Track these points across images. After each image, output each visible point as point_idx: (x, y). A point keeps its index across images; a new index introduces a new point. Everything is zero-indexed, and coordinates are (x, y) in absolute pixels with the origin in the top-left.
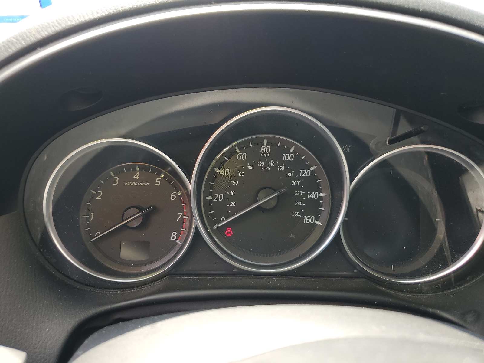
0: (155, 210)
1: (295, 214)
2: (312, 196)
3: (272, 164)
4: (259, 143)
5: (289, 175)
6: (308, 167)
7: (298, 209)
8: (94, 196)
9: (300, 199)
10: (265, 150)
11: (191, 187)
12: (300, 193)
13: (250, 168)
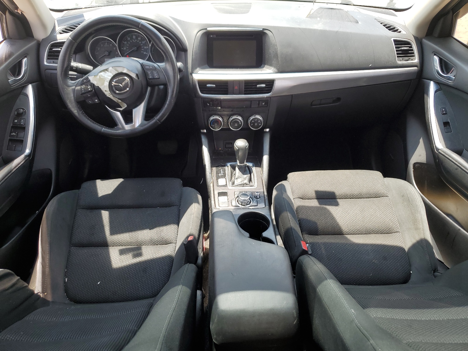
0: (111, 51)
1: (142, 52)
2: (145, 47)
3: (136, 40)
4: (132, 36)
5: (140, 43)
6: (144, 41)
7: (142, 51)
8: (98, 49)
9: (143, 48)
10: (134, 37)
11: (117, 45)
12: (143, 47)
13: (131, 41)
